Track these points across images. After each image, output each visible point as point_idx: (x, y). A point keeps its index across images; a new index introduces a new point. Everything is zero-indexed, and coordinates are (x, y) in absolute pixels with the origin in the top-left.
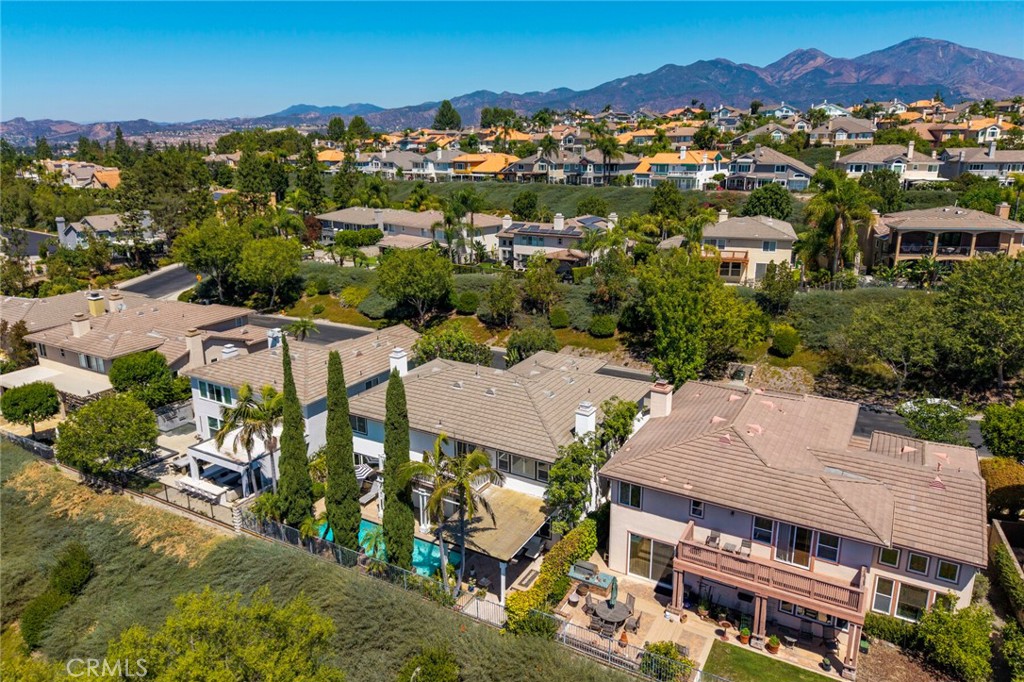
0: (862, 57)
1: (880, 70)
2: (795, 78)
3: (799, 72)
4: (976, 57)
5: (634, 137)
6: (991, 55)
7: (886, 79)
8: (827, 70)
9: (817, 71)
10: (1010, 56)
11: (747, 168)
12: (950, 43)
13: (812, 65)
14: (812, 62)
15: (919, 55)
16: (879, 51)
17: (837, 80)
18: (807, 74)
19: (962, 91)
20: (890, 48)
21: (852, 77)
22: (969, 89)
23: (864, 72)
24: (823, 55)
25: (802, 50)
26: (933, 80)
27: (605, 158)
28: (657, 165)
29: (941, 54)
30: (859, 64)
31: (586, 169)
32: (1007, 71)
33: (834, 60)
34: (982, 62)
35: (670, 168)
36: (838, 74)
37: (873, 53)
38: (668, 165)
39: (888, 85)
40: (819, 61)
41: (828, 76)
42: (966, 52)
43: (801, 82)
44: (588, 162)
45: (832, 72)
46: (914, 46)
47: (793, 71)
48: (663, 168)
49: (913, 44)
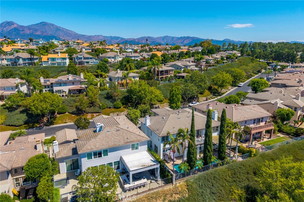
0: (29, 26)
1: (36, 30)
2: (8, 30)
3: (9, 28)
4: (61, 29)
5: (12, 49)
6: (65, 29)
7: (38, 33)
8: (19, 29)
9: (15, 28)
10: (70, 30)
11: (81, 59)
12: (53, 24)
13: (13, 27)
14: (13, 26)
15: (46, 27)
16: (34, 25)
17: (23, 32)
18: (12, 29)
19: (60, 38)
20: (37, 24)
21: (28, 32)
22: (62, 37)
23: (31, 31)
24: (16, 24)
25: (8, 21)
26: (52, 34)
27: (31, 56)
28: (51, 58)
29: (52, 27)
30: (29, 28)
31: (19, 60)
32: (69, 33)
33: (20, 26)
34: (63, 30)
35: (56, 59)
36: (23, 30)
37: (32, 25)
38: (55, 58)
39: (40, 35)
40: (15, 26)
41: (20, 31)
42: (58, 27)
43: (11, 32)
44: (20, 57)
45: (21, 30)
46: (44, 24)
47: (7, 28)
48: (53, 59)
49: (44, 23)
